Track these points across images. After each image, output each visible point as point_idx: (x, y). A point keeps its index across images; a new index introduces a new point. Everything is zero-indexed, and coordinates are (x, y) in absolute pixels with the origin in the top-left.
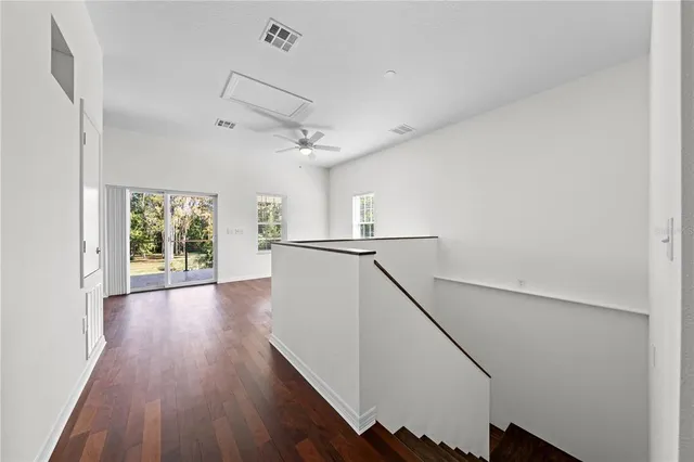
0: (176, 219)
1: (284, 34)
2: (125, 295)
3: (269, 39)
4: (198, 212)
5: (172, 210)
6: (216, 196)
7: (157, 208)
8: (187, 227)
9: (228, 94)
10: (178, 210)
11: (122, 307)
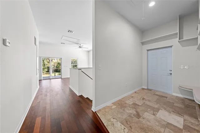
0: (53, 63)
1: (71, 31)
2: (41, 80)
3: (68, 32)
4: (59, 61)
5: (52, 60)
6: (61, 58)
7: (48, 60)
8: (56, 65)
9: (63, 38)
10: (53, 61)
11: (41, 82)
